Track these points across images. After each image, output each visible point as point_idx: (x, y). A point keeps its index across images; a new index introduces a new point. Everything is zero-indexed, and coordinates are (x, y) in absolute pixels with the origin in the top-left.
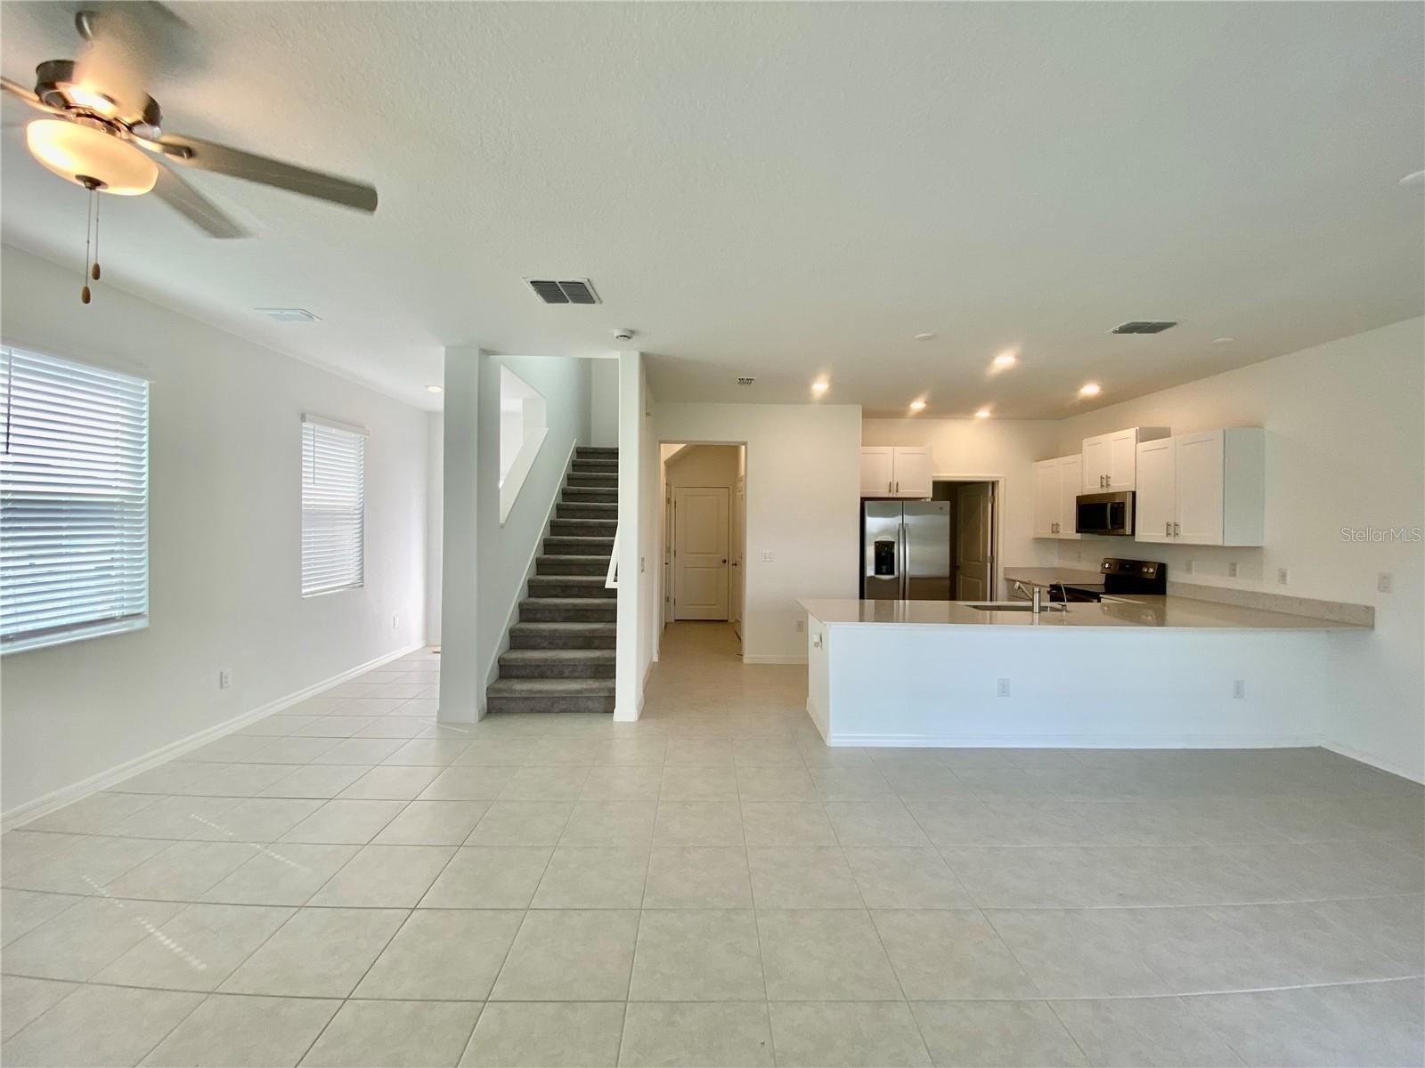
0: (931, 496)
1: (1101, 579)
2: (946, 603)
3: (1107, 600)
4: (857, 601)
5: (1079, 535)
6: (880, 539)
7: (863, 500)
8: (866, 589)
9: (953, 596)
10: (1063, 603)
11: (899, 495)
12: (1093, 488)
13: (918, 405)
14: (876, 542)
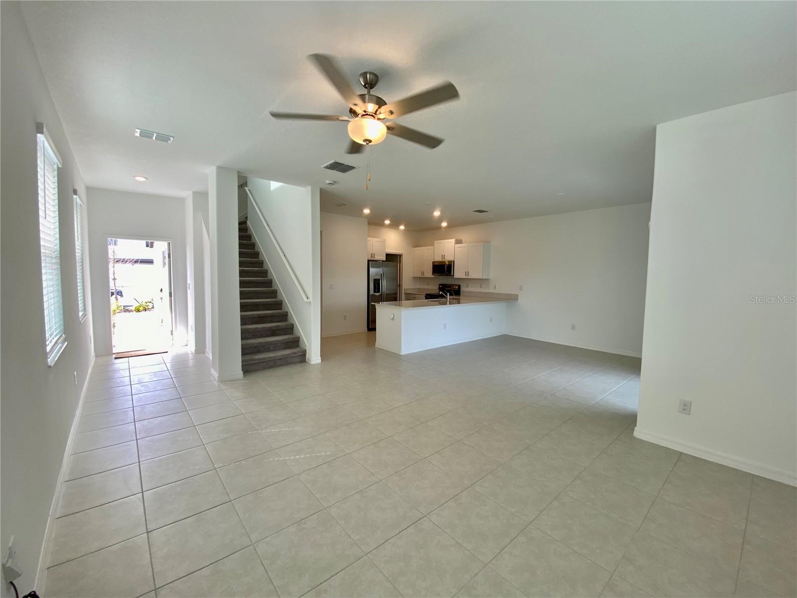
0: (386, 260)
1: (437, 291)
5: (433, 275)
6: (375, 278)
7: (369, 261)
8: (370, 300)
11: (375, 259)
12: (438, 259)
13: (387, 222)
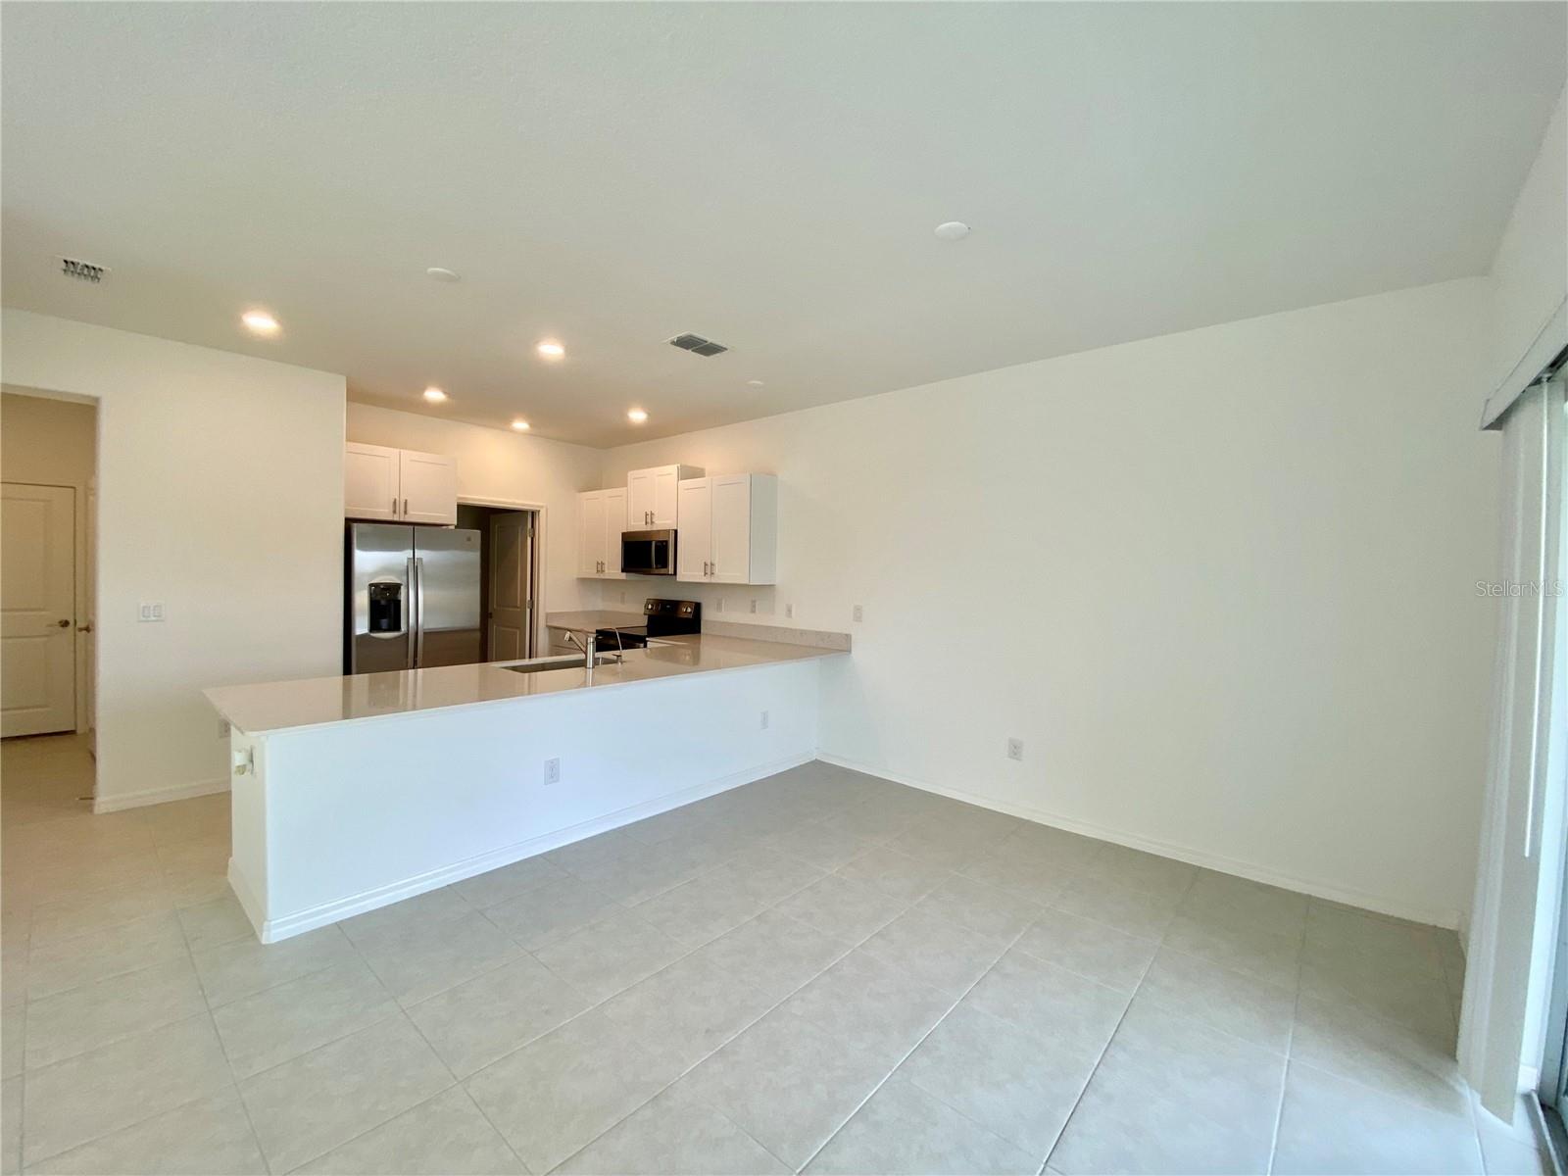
0: (456, 523)
1: (644, 621)
2: (475, 667)
3: (654, 643)
4: (339, 678)
5: (624, 574)
6: (376, 581)
7: (349, 522)
8: (353, 658)
9: (484, 658)
10: (617, 652)
11: (408, 519)
12: (638, 525)
13: (430, 395)
14: (371, 585)
